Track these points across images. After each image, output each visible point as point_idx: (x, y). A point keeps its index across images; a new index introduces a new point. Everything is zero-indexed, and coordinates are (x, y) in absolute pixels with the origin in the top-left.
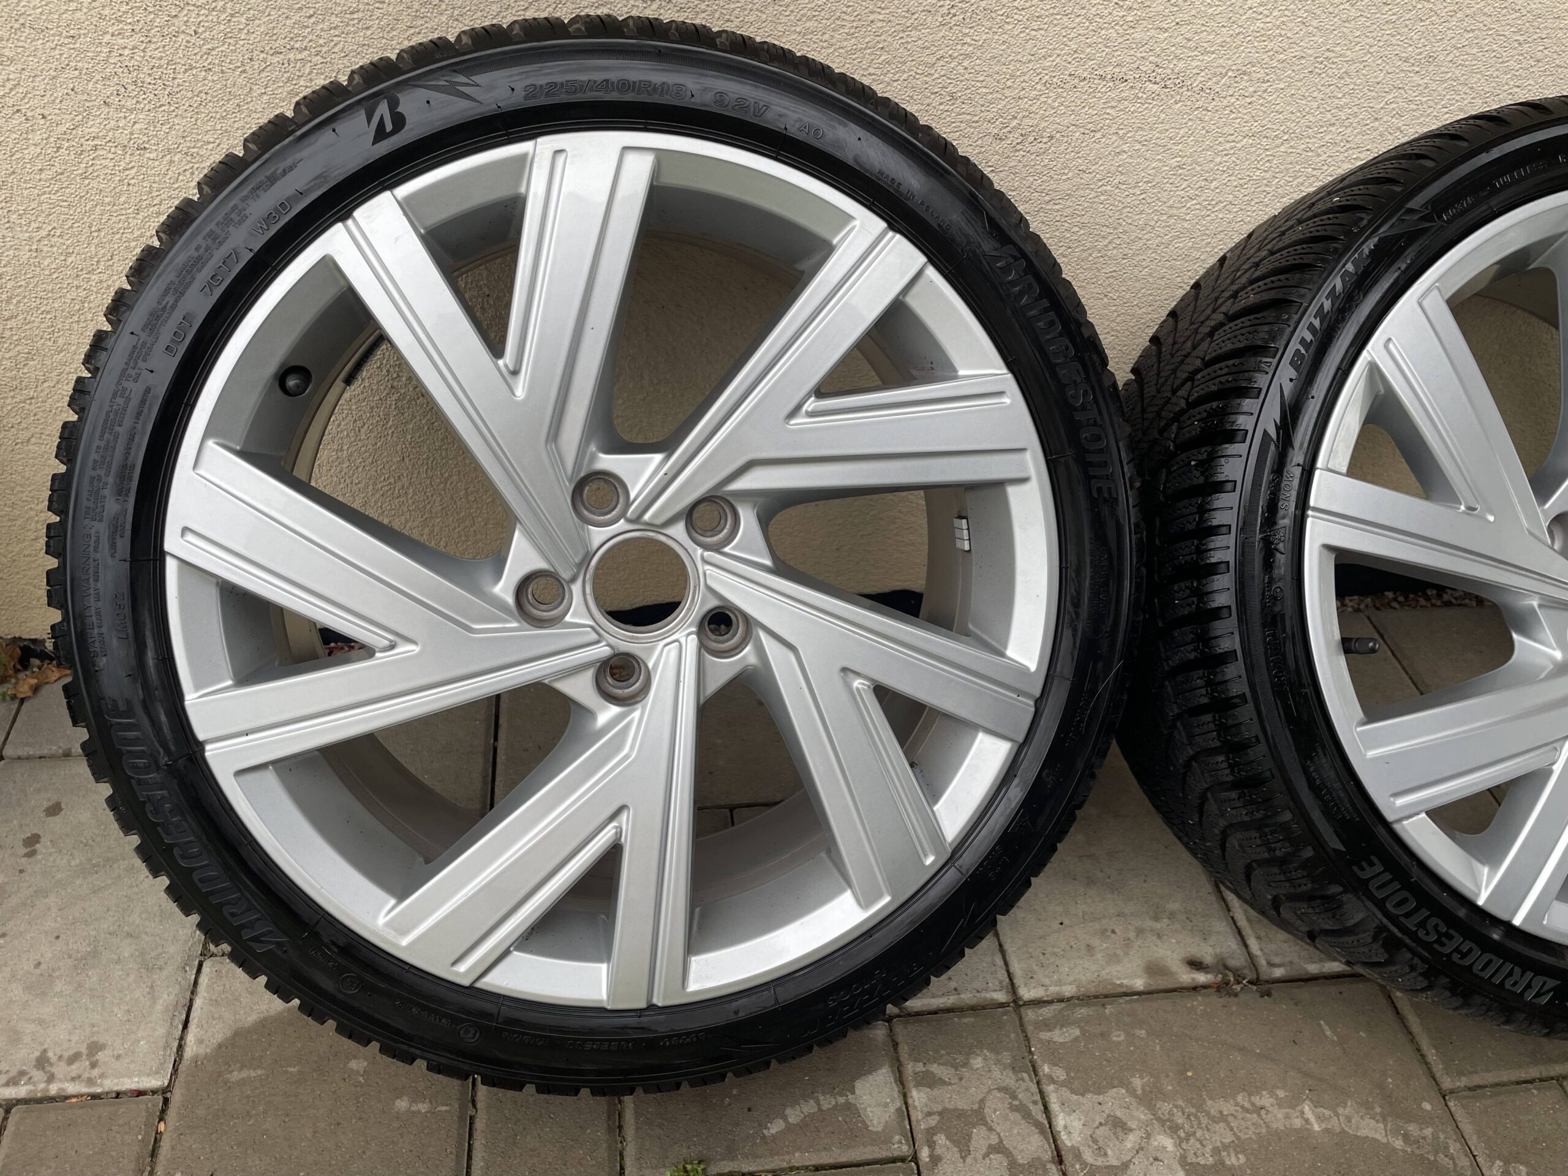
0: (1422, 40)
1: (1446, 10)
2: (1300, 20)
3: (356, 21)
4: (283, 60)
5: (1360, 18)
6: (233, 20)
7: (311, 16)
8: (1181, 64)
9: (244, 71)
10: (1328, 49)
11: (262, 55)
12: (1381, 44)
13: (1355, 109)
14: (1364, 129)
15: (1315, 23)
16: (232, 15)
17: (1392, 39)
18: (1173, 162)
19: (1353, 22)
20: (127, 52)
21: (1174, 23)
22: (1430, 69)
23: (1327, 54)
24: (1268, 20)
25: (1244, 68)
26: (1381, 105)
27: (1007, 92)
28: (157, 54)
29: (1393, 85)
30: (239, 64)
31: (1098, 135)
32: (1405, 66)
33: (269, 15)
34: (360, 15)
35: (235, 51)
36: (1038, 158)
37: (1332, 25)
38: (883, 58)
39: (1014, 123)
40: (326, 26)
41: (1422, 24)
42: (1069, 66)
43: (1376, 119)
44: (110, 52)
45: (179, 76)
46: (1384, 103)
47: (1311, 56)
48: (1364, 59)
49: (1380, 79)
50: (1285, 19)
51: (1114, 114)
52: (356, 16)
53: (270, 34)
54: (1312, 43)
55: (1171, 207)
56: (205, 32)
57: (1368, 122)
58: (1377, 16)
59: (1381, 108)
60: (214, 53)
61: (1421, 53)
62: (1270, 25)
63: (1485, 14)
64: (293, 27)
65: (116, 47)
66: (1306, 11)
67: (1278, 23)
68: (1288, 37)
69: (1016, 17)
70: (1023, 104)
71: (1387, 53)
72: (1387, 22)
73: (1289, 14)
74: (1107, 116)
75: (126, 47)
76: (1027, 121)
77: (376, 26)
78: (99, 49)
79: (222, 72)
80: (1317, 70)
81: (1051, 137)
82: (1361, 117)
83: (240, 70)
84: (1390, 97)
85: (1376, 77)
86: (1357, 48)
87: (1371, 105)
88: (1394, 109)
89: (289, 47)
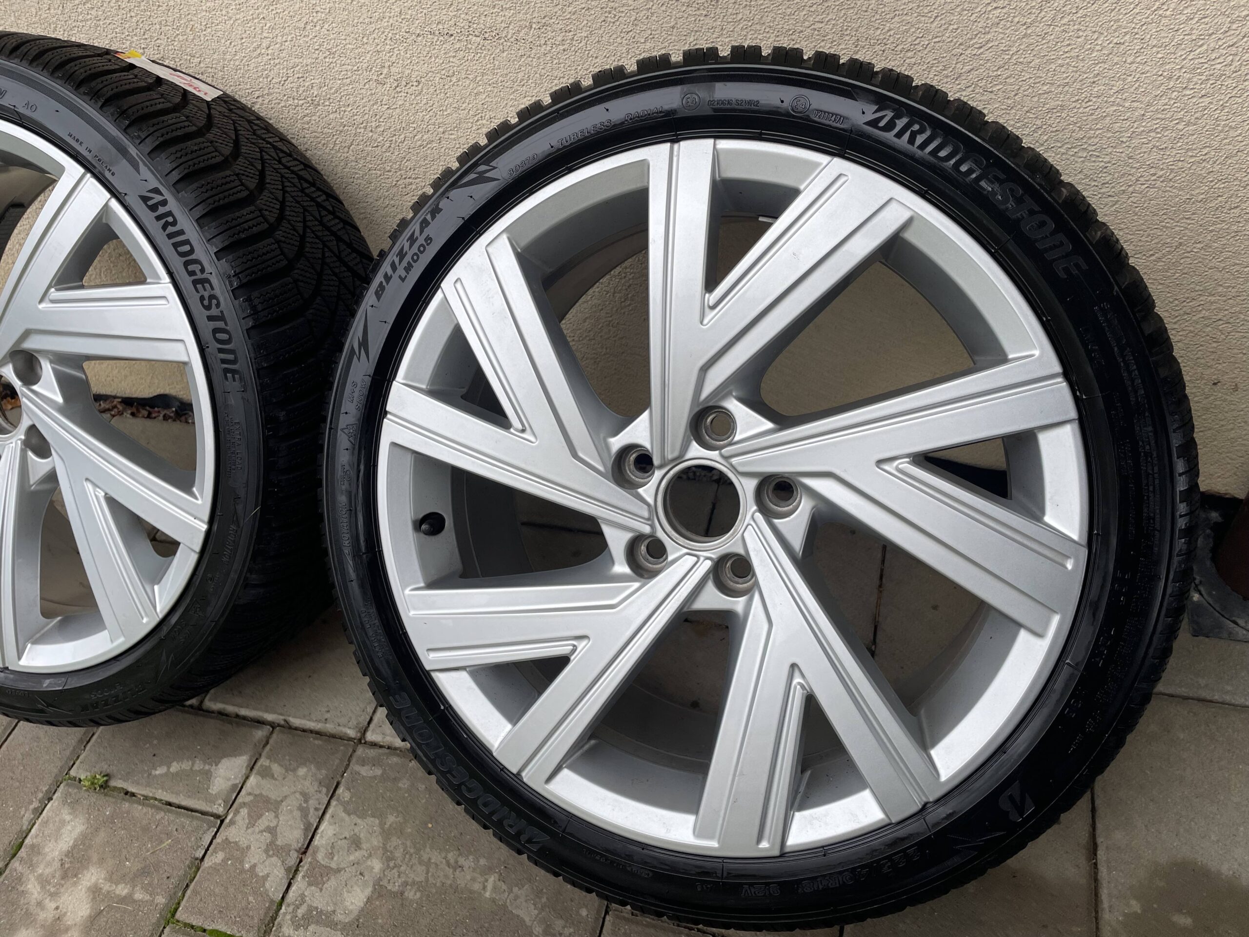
51: (457, 62)
81: (419, 82)
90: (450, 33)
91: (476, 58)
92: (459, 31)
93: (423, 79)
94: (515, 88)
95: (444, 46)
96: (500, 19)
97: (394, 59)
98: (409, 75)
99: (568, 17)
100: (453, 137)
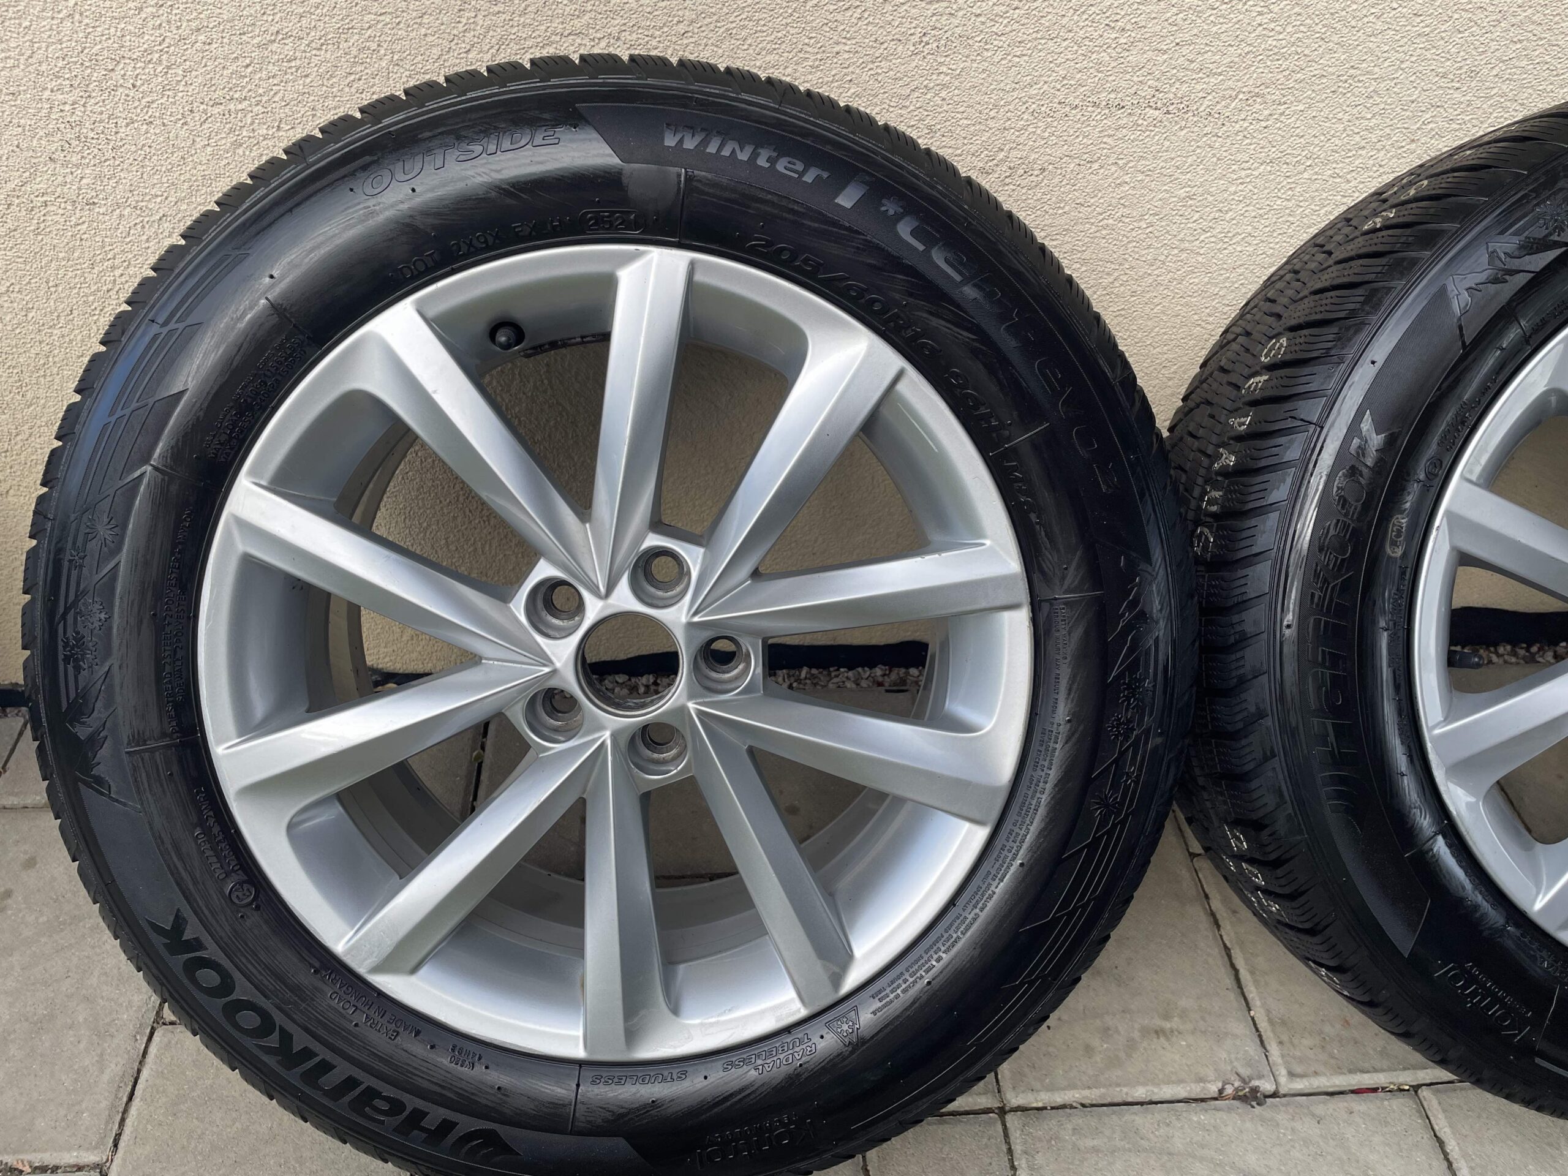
0: (1462, 54)
1: (1488, 20)
2: (1318, 35)
3: (294, 69)
4: (223, 111)
5: (1388, 31)
6: (170, 72)
7: (247, 66)
8: (1184, 87)
9: (185, 123)
10: (1352, 67)
11: (202, 107)
12: (1413, 59)
13: (1388, 130)
14: (1399, 151)
15: (1335, 38)
16: (168, 67)
17: (1426, 53)
18: (1182, 193)
19: (1380, 36)
20: (67, 107)
21: (1174, 44)
22: (1473, 85)
23: (1352, 71)
24: (1281, 37)
25: (1257, 90)
26: (1418, 126)
27: (991, 123)
28: (97, 109)
29: (1431, 104)
30: (180, 116)
31: (1096, 166)
32: (1443, 83)
33: (205, 66)
34: (298, 63)
35: (175, 103)
36: (1030, 192)
37: (1356, 40)
38: (852, 91)
39: (1001, 155)
40: (264, 74)
41: (1460, 36)
42: (1059, 93)
43: (1413, 141)
44: (51, 108)
45: (122, 130)
46: (1420, 122)
47: (1334, 74)
48: (1394, 76)
49: (1415, 97)
50: (1300, 35)
52: (293, 64)
53: (209, 84)
54: (1333, 60)
55: (1182, 240)
56: (143, 85)
57: (1403, 144)
58: (1407, 29)
59: (1418, 129)
60: (155, 105)
61: (1460, 68)
62: (1284, 41)
63: (1533, 23)
64: (230, 78)
65: (57, 103)
66: (1324, 26)
67: (1292, 39)
68: (1305, 55)
69: (995, 43)
70: (1008, 135)
71: (1421, 68)
72: (1419, 35)
73: (1305, 30)
74: (1105, 146)
75: (65, 103)
76: (1014, 153)
77: (314, 74)
78: (39, 106)
79: (164, 124)
80: (1341, 90)
82: (1395, 139)
83: (181, 122)
84: (1428, 116)
85: (1409, 95)
86: (1386, 64)
87: (1405, 126)
88: (1432, 129)
89: (228, 97)
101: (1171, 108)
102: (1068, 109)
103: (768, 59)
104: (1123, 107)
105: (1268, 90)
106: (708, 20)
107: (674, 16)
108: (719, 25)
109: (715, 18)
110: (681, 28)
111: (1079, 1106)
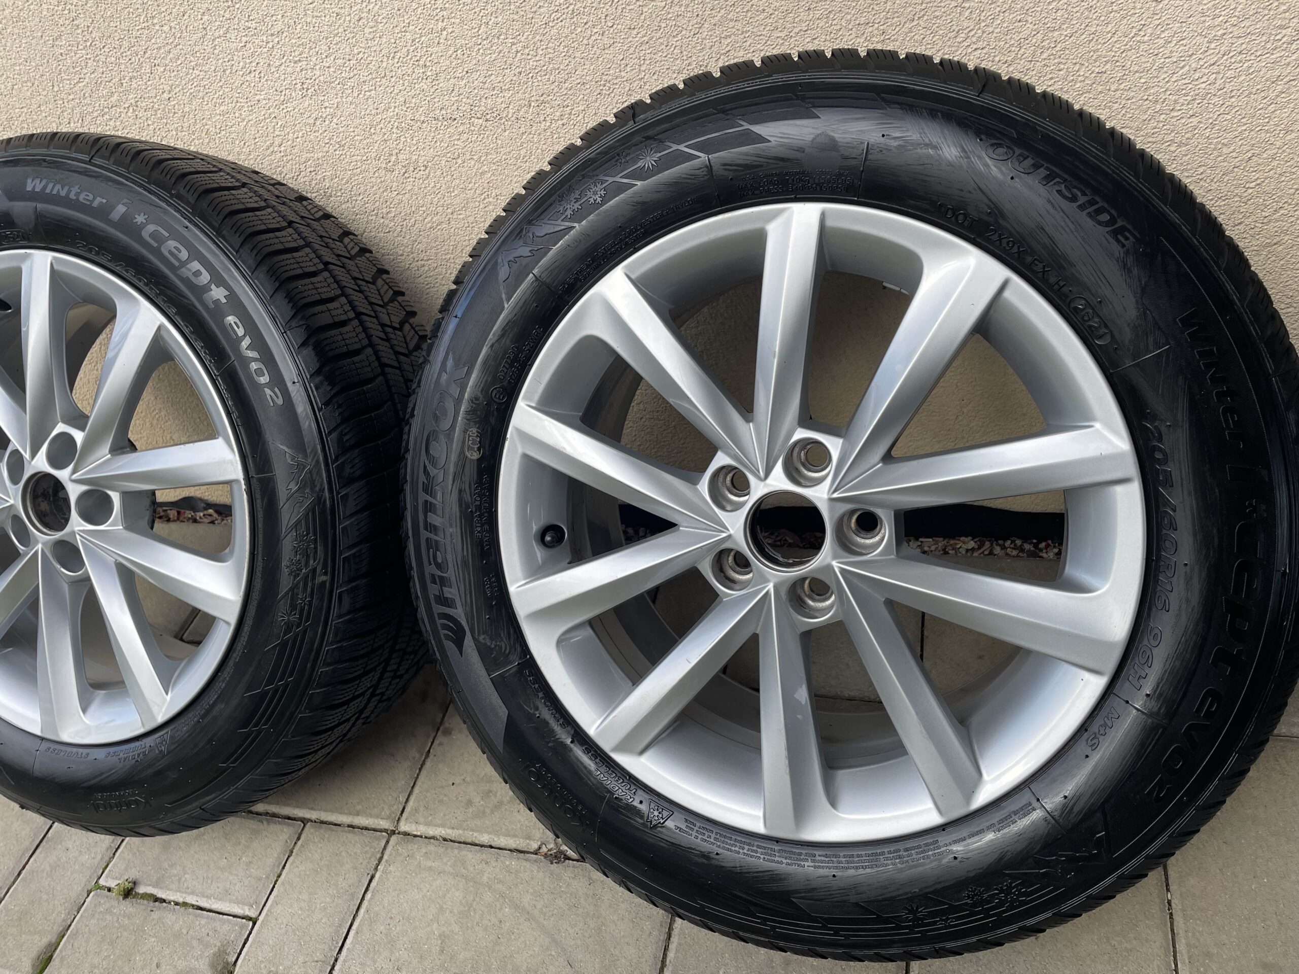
90: (453, 117)
91: (479, 139)
92: (462, 115)
93: (430, 164)
94: (519, 164)
95: (448, 130)
96: (499, 100)
97: (401, 146)
98: (417, 161)
99: (564, 93)
100: (461, 216)
101: (488, 117)
102: (419, 123)
103: (222, 108)
104: (455, 119)
105: (550, 97)
106: (178, 89)
107: (159, 89)
108: (185, 91)
109: (181, 87)
110: (166, 96)
111: (441, 839)
